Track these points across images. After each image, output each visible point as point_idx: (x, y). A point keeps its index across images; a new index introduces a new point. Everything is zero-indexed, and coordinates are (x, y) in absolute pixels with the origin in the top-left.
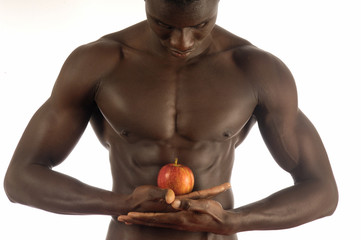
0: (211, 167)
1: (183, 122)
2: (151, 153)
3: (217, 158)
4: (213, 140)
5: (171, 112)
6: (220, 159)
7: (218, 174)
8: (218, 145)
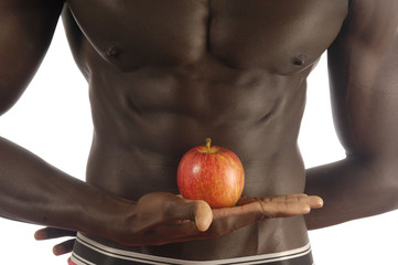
0: (266, 117)
1: (222, 33)
2: (163, 89)
3: (277, 102)
4: (274, 70)
5: (200, 12)
6: (283, 104)
7: (278, 129)
8: (282, 79)
